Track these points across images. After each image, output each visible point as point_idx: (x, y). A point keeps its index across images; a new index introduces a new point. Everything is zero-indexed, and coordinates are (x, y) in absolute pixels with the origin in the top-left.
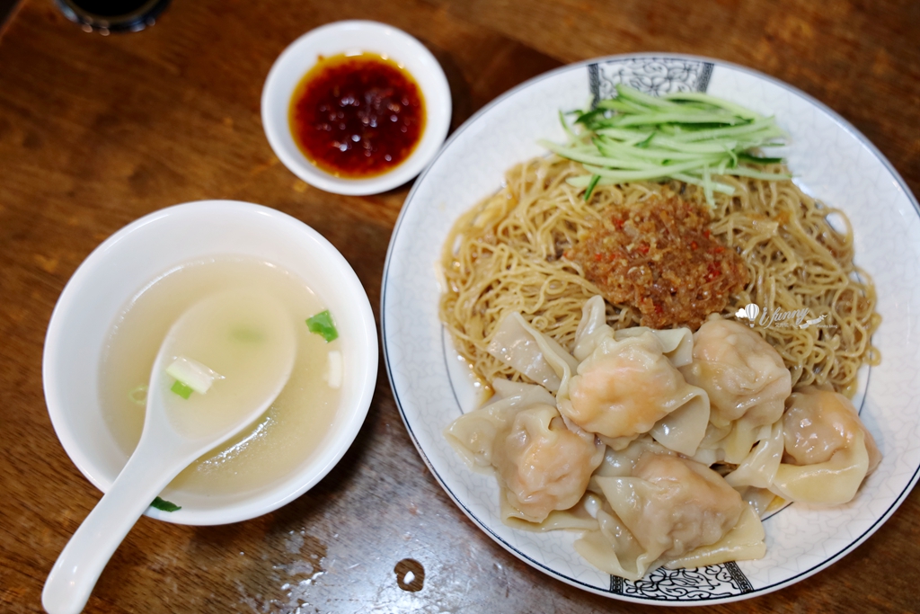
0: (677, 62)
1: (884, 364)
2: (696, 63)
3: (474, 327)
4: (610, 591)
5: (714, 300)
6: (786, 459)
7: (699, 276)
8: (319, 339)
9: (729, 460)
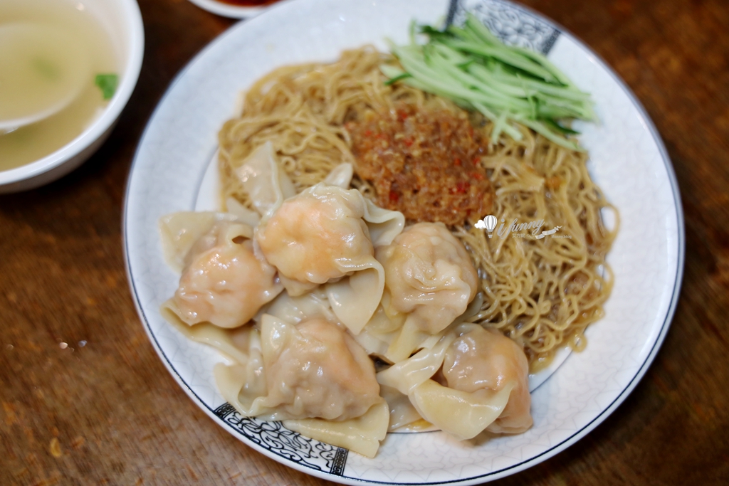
0: (531, 19)
1: (585, 355)
2: (547, 27)
3: (238, 149)
4: (214, 412)
5: (448, 213)
6: (439, 378)
7: (445, 186)
8: (98, 93)
9: (388, 356)
